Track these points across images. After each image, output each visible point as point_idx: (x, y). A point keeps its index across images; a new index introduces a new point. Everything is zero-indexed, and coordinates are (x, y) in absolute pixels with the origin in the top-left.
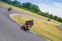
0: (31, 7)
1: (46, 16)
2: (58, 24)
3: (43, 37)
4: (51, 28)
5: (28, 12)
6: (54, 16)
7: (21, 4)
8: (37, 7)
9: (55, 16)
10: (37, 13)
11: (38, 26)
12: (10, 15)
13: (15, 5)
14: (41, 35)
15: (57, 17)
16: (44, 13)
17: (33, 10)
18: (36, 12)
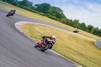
0: (49, 11)
1: (74, 25)
2: (94, 39)
3: (70, 60)
4: (83, 45)
5: (46, 19)
6: (87, 26)
7: (33, 5)
8: (60, 10)
9: (89, 26)
10: (59, 21)
11: (62, 42)
12: (16, 24)
13: (24, 7)
14: (65, 56)
15: (93, 27)
16: (71, 21)
17: (53, 16)
18: (59, 19)
